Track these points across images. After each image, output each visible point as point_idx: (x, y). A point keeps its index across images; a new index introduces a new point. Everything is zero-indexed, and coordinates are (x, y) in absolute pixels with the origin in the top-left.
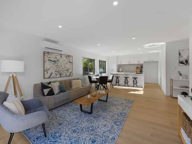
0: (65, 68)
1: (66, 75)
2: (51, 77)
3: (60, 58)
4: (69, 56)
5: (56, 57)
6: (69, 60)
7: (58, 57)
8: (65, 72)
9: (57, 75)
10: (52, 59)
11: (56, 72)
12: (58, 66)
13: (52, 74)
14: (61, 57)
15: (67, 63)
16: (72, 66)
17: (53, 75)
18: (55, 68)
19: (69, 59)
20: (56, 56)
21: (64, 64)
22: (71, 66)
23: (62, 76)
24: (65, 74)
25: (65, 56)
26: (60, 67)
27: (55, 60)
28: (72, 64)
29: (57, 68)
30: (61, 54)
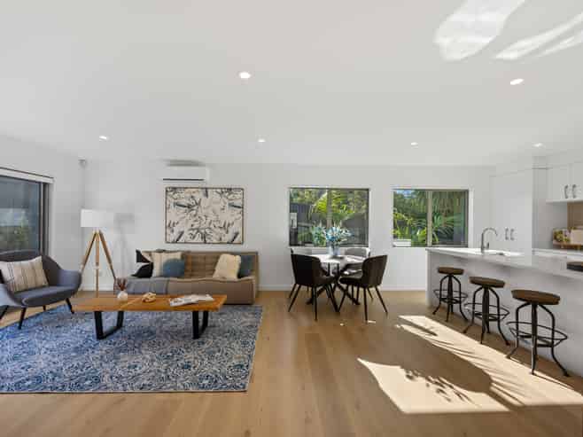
0: (219, 222)
1: (221, 239)
2: (180, 241)
3: (203, 197)
4: (230, 189)
5: (192, 197)
6: (230, 200)
7: (199, 196)
8: (218, 230)
9: (194, 237)
10: (184, 202)
11: (193, 230)
12: (197, 217)
13: (181, 234)
14: (206, 195)
15: (223, 209)
16: (240, 215)
17: (186, 237)
18: (191, 222)
19: (229, 197)
20: (194, 195)
22: (237, 217)
23: (208, 241)
24: (218, 237)
25: (219, 190)
26: (204, 218)
27: (192, 202)
28: (240, 210)
29: (196, 221)
30: (206, 188)
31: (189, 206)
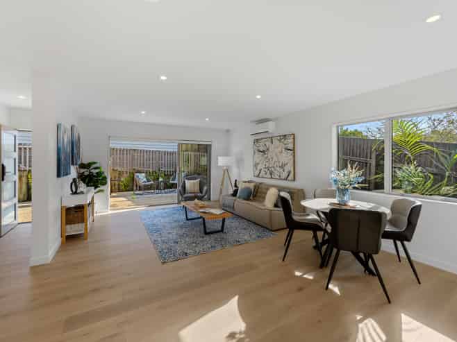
0: (279, 162)
1: (280, 176)
2: (260, 175)
3: (270, 144)
4: (285, 136)
5: (265, 145)
6: (285, 144)
7: (268, 144)
8: (278, 169)
9: (266, 174)
10: (262, 149)
11: (266, 168)
12: (268, 159)
13: (260, 170)
14: (272, 142)
15: (281, 152)
17: (263, 172)
18: (265, 163)
19: (285, 142)
20: (266, 143)
21: (276, 155)
22: (291, 158)
23: (273, 177)
24: (278, 174)
25: (279, 138)
26: (271, 159)
27: (265, 149)
28: (292, 152)
30: (272, 137)
31: (263, 152)
